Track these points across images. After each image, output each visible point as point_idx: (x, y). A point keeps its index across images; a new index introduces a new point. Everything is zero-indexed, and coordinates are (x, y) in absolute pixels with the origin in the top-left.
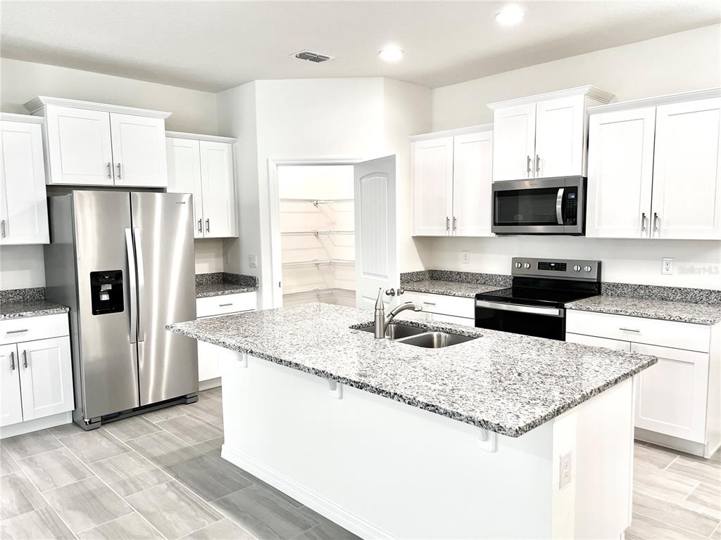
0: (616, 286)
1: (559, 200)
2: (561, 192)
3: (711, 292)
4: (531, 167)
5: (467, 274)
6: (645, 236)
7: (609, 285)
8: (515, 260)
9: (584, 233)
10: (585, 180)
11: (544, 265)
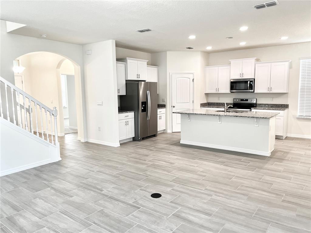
0: (260, 104)
1: (249, 84)
2: (249, 82)
3: (282, 105)
4: (241, 76)
5: (219, 103)
6: (269, 92)
7: (259, 104)
8: (234, 99)
9: (254, 92)
10: (254, 79)
11: (242, 100)
